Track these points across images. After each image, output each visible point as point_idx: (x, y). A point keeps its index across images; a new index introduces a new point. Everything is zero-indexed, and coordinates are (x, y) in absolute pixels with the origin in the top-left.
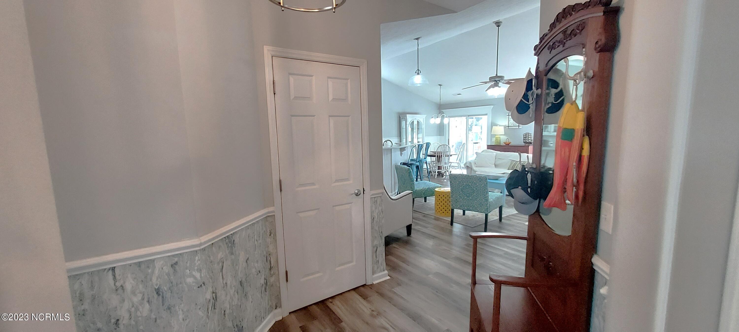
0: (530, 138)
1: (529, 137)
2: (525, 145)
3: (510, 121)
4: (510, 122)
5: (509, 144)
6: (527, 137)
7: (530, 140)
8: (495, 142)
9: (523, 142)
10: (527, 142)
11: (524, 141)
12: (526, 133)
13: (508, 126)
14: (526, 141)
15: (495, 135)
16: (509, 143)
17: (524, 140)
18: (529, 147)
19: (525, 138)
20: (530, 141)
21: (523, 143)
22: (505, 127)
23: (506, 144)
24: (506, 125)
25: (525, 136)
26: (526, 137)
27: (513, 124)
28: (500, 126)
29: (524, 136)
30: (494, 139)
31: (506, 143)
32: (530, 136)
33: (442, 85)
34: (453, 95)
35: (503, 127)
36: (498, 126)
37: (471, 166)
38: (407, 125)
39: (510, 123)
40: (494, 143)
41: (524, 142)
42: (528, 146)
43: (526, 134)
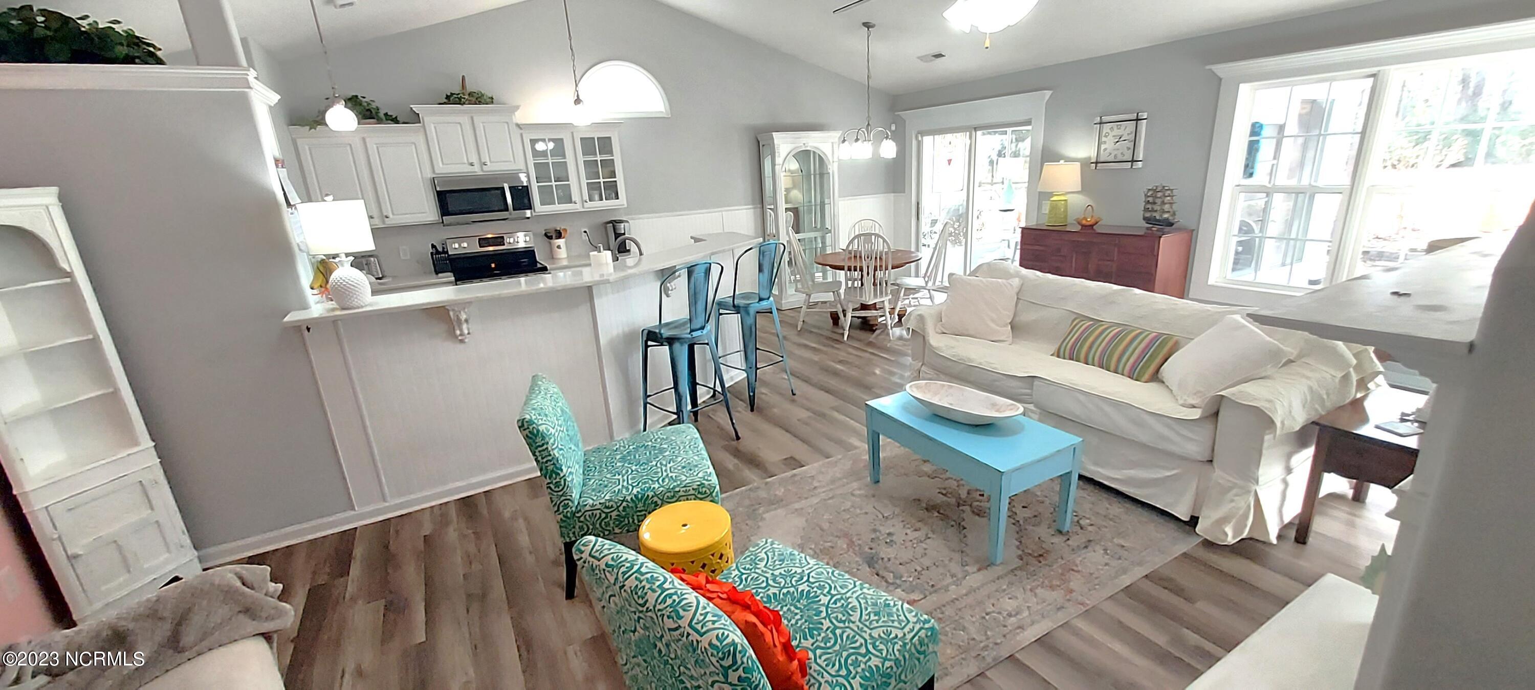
0: (1167, 207)
1: (1163, 203)
2: (1148, 228)
3: (1105, 142)
4: (1103, 147)
5: (1092, 226)
6: (1159, 201)
7: (1168, 212)
8: (1050, 218)
9: (1142, 217)
10: (1158, 218)
11: (1148, 215)
12: (1157, 187)
13: (1097, 163)
14: (1155, 214)
15: (1051, 194)
16: (1093, 221)
17: (1146, 210)
18: (1162, 239)
19: (1149, 206)
20: (1166, 216)
21: (1144, 222)
22: (1085, 164)
23: (1083, 226)
24: (1090, 158)
25: (1150, 199)
26: (1154, 203)
27: (1113, 155)
28: (1069, 160)
29: (1146, 196)
30: (1046, 209)
31: (1084, 222)
32: (1169, 198)
33: (873, 26)
34: (921, 58)
35: (1078, 164)
36: (1062, 162)
37: (924, 330)
38: (777, 167)
39: (1105, 149)
40: (1047, 217)
41: (1145, 218)
42: (1160, 233)
43: (1155, 191)
